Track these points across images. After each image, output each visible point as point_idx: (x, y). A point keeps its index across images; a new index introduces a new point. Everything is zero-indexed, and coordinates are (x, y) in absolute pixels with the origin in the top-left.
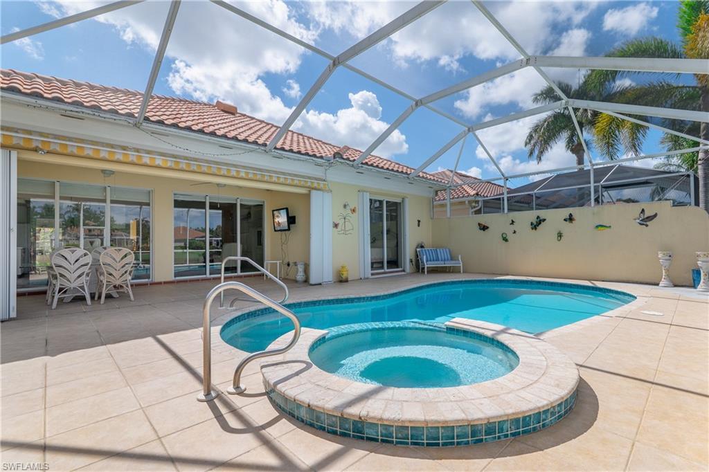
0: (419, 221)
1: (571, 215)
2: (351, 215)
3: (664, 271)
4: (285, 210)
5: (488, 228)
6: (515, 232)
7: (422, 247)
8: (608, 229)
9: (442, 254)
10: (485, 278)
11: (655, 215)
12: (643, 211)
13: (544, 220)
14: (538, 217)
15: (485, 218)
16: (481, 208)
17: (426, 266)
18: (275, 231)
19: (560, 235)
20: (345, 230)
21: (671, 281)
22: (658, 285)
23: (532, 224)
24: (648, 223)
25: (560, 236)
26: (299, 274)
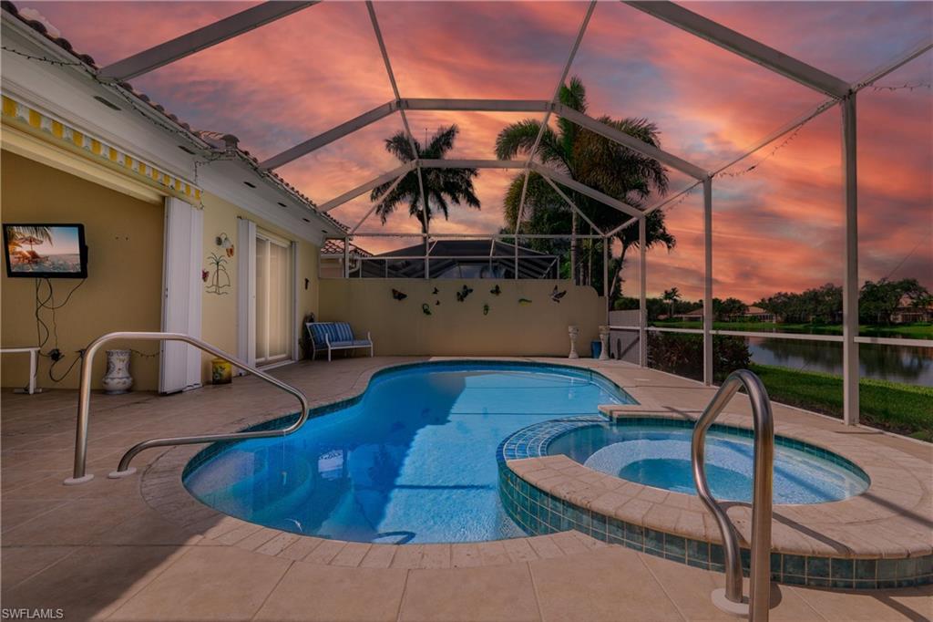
0: (307, 281)
1: (497, 287)
2: (226, 258)
3: (572, 344)
4: (76, 229)
5: (404, 296)
6: (438, 303)
7: (312, 320)
8: (529, 304)
9: (343, 330)
10: (419, 361)
11: (564, 293)
12: (556, 288)
13: (471, 291)
14: (465, 287)
15: (402, 284)
16: (359, 270)
17: (330, 349)
18: (11, 274)
19: (486, 308)
20: (217, 286)
21: (578, 353)
22: (567, 357)
23: (458, 294)
24: (560, 299)
25: (487, 310)
26: (115, 374)
